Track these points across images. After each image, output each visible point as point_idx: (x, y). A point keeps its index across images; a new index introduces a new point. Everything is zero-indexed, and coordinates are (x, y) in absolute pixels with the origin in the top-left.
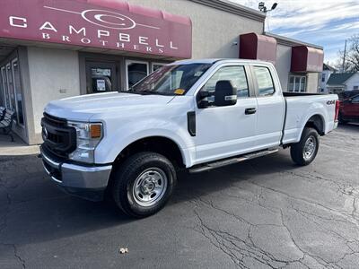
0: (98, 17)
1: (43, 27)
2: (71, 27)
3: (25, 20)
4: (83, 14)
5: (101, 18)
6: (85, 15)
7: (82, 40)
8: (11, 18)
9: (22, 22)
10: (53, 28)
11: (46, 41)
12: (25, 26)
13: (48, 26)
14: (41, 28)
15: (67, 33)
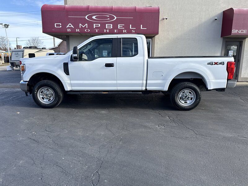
0: (94, 17)
1: (68, 26)
2: (80, 24)
3: (61, 24)
4: (86, 17)
5: (96, 17)
6: (87, 17)
7: (85, 30)
8: (55, 24)
9: (59, 26)
10: (72, 26)
11: (69, 32)
12: (61, 27)
13: (70, 25)
14: (67, 27)
15: (78, 28)
